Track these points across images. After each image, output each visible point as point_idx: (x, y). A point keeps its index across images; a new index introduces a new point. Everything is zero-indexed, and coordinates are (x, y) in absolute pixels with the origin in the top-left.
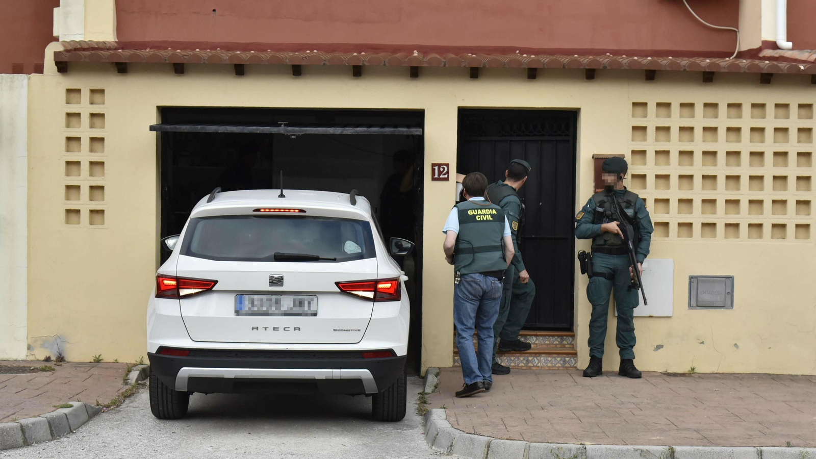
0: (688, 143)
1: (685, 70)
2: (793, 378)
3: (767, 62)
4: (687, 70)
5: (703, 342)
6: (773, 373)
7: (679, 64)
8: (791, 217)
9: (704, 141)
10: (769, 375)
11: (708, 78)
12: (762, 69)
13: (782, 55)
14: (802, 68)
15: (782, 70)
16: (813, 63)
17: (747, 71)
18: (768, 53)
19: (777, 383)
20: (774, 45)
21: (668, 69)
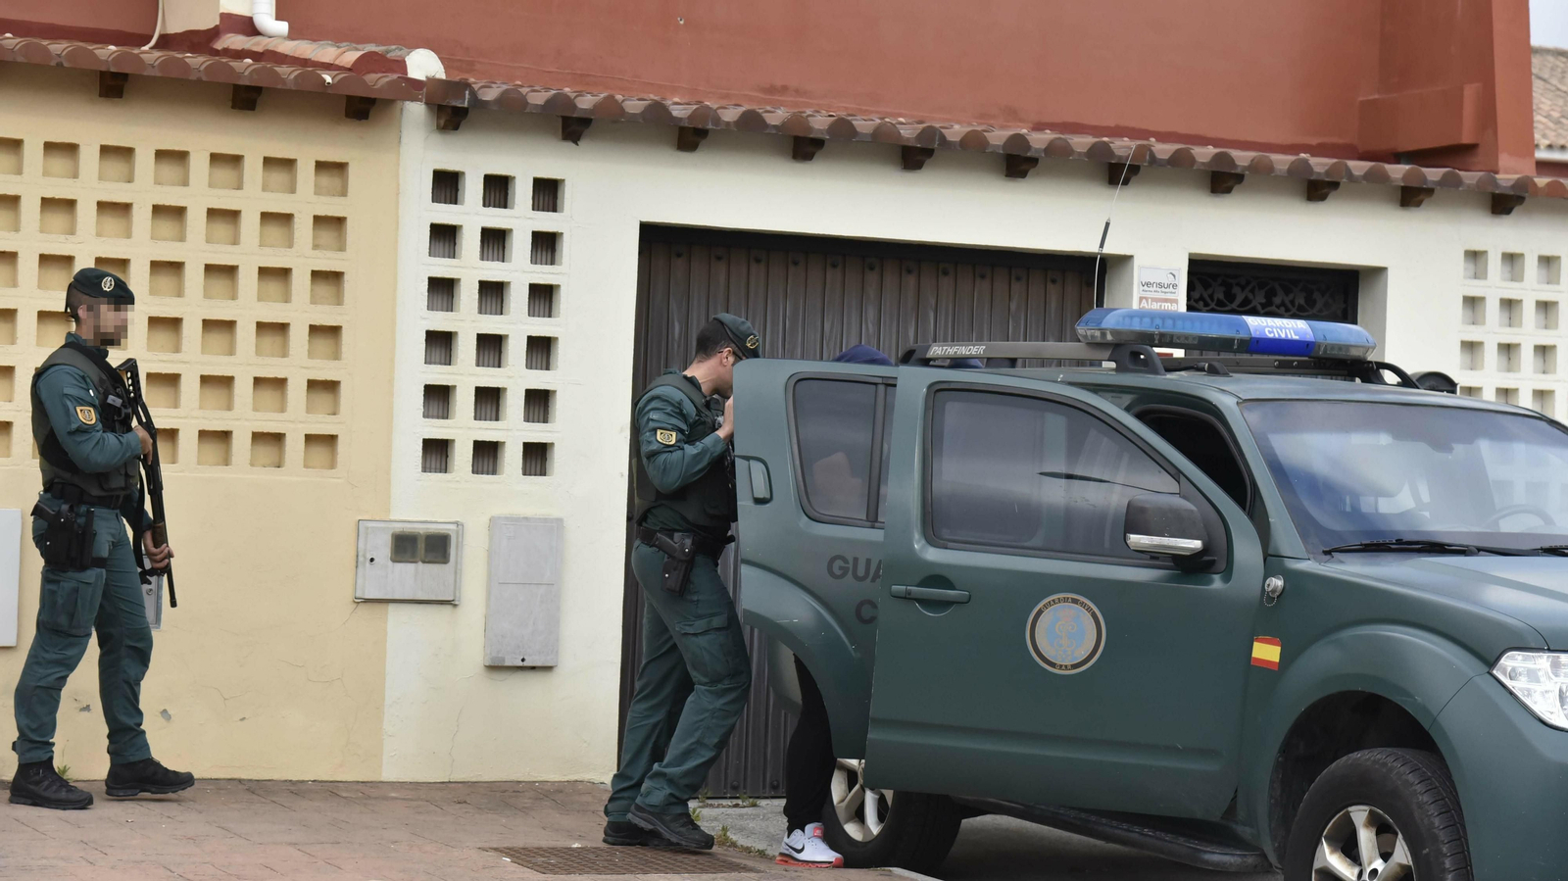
0: (62, 238)
1: (60, 65)
2: (296, 789)
3: (249, 61)
4: (66, 65)
5: (88, 706)
6: (250, 778)
7: (45, 49)
8: (297, 418)
9: (99, 235)
10: (240, 781)
11: (113, 86)
12: (240, 75)
13: (271, 48)
14: (329, 79)
15: (284, 81)
16: (350, 69)
17: (204, 79)
18: (235, 41)
19: (263, 800)
20: (248, 27)
21: (20, 59)
